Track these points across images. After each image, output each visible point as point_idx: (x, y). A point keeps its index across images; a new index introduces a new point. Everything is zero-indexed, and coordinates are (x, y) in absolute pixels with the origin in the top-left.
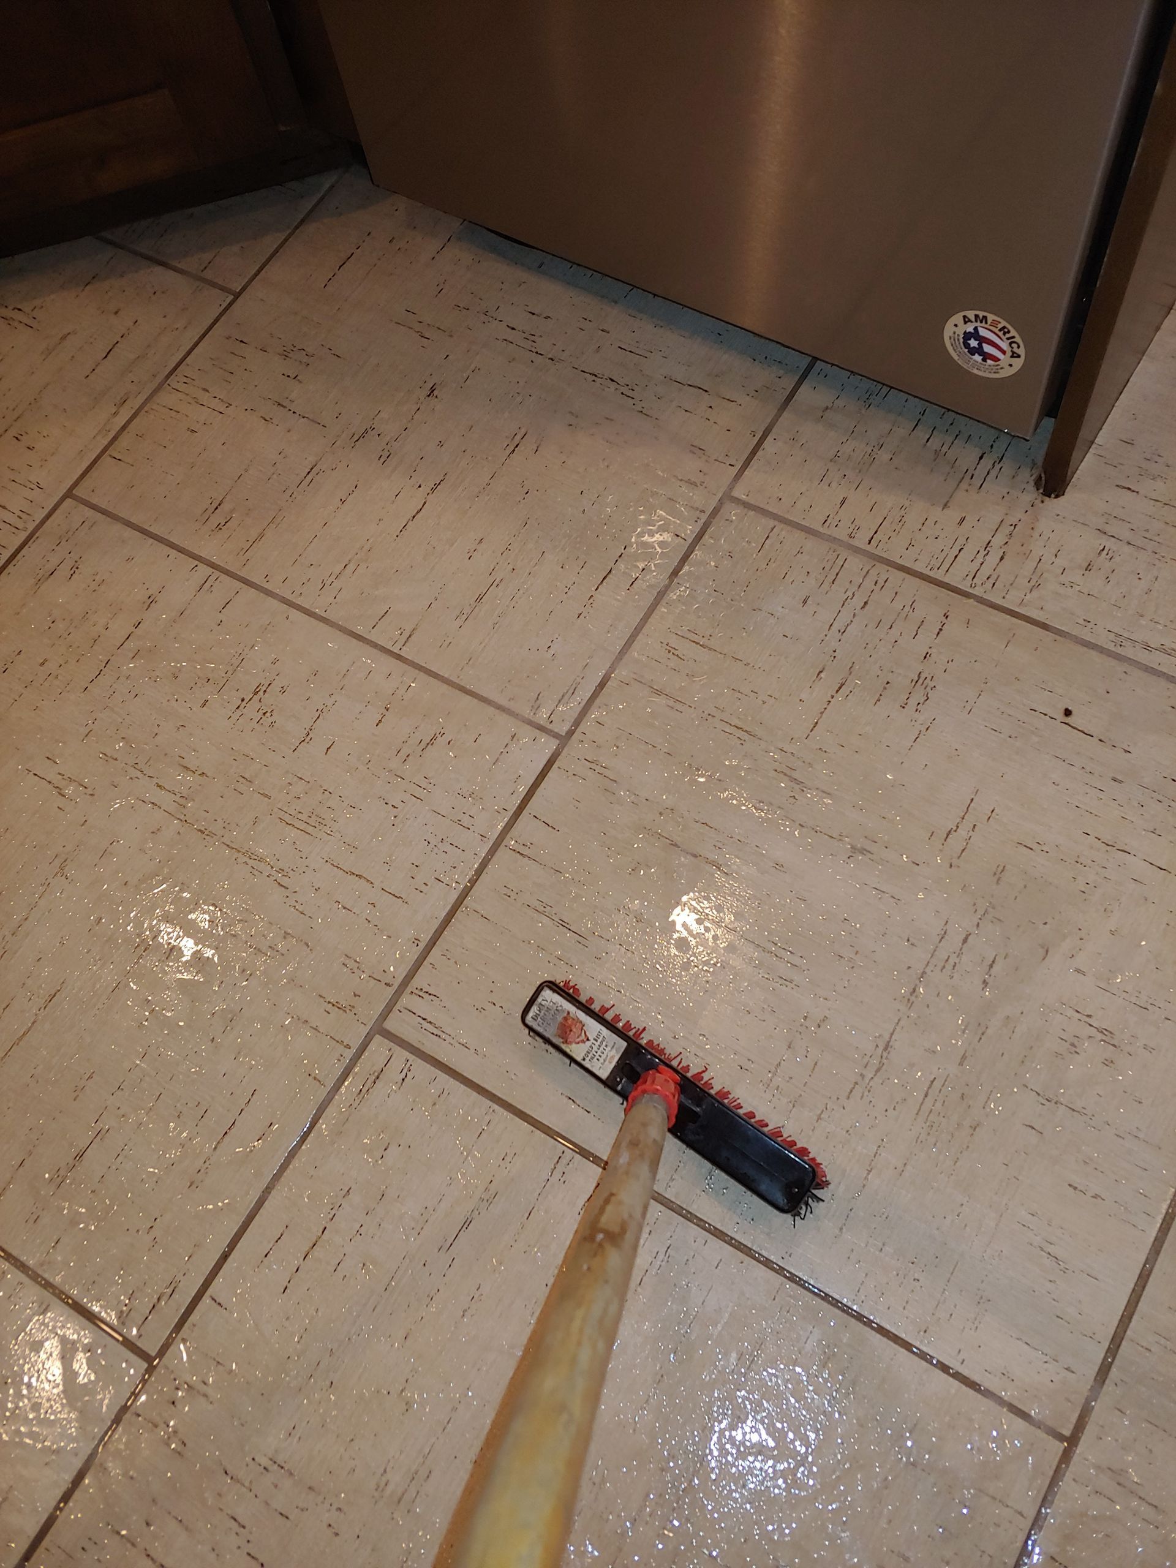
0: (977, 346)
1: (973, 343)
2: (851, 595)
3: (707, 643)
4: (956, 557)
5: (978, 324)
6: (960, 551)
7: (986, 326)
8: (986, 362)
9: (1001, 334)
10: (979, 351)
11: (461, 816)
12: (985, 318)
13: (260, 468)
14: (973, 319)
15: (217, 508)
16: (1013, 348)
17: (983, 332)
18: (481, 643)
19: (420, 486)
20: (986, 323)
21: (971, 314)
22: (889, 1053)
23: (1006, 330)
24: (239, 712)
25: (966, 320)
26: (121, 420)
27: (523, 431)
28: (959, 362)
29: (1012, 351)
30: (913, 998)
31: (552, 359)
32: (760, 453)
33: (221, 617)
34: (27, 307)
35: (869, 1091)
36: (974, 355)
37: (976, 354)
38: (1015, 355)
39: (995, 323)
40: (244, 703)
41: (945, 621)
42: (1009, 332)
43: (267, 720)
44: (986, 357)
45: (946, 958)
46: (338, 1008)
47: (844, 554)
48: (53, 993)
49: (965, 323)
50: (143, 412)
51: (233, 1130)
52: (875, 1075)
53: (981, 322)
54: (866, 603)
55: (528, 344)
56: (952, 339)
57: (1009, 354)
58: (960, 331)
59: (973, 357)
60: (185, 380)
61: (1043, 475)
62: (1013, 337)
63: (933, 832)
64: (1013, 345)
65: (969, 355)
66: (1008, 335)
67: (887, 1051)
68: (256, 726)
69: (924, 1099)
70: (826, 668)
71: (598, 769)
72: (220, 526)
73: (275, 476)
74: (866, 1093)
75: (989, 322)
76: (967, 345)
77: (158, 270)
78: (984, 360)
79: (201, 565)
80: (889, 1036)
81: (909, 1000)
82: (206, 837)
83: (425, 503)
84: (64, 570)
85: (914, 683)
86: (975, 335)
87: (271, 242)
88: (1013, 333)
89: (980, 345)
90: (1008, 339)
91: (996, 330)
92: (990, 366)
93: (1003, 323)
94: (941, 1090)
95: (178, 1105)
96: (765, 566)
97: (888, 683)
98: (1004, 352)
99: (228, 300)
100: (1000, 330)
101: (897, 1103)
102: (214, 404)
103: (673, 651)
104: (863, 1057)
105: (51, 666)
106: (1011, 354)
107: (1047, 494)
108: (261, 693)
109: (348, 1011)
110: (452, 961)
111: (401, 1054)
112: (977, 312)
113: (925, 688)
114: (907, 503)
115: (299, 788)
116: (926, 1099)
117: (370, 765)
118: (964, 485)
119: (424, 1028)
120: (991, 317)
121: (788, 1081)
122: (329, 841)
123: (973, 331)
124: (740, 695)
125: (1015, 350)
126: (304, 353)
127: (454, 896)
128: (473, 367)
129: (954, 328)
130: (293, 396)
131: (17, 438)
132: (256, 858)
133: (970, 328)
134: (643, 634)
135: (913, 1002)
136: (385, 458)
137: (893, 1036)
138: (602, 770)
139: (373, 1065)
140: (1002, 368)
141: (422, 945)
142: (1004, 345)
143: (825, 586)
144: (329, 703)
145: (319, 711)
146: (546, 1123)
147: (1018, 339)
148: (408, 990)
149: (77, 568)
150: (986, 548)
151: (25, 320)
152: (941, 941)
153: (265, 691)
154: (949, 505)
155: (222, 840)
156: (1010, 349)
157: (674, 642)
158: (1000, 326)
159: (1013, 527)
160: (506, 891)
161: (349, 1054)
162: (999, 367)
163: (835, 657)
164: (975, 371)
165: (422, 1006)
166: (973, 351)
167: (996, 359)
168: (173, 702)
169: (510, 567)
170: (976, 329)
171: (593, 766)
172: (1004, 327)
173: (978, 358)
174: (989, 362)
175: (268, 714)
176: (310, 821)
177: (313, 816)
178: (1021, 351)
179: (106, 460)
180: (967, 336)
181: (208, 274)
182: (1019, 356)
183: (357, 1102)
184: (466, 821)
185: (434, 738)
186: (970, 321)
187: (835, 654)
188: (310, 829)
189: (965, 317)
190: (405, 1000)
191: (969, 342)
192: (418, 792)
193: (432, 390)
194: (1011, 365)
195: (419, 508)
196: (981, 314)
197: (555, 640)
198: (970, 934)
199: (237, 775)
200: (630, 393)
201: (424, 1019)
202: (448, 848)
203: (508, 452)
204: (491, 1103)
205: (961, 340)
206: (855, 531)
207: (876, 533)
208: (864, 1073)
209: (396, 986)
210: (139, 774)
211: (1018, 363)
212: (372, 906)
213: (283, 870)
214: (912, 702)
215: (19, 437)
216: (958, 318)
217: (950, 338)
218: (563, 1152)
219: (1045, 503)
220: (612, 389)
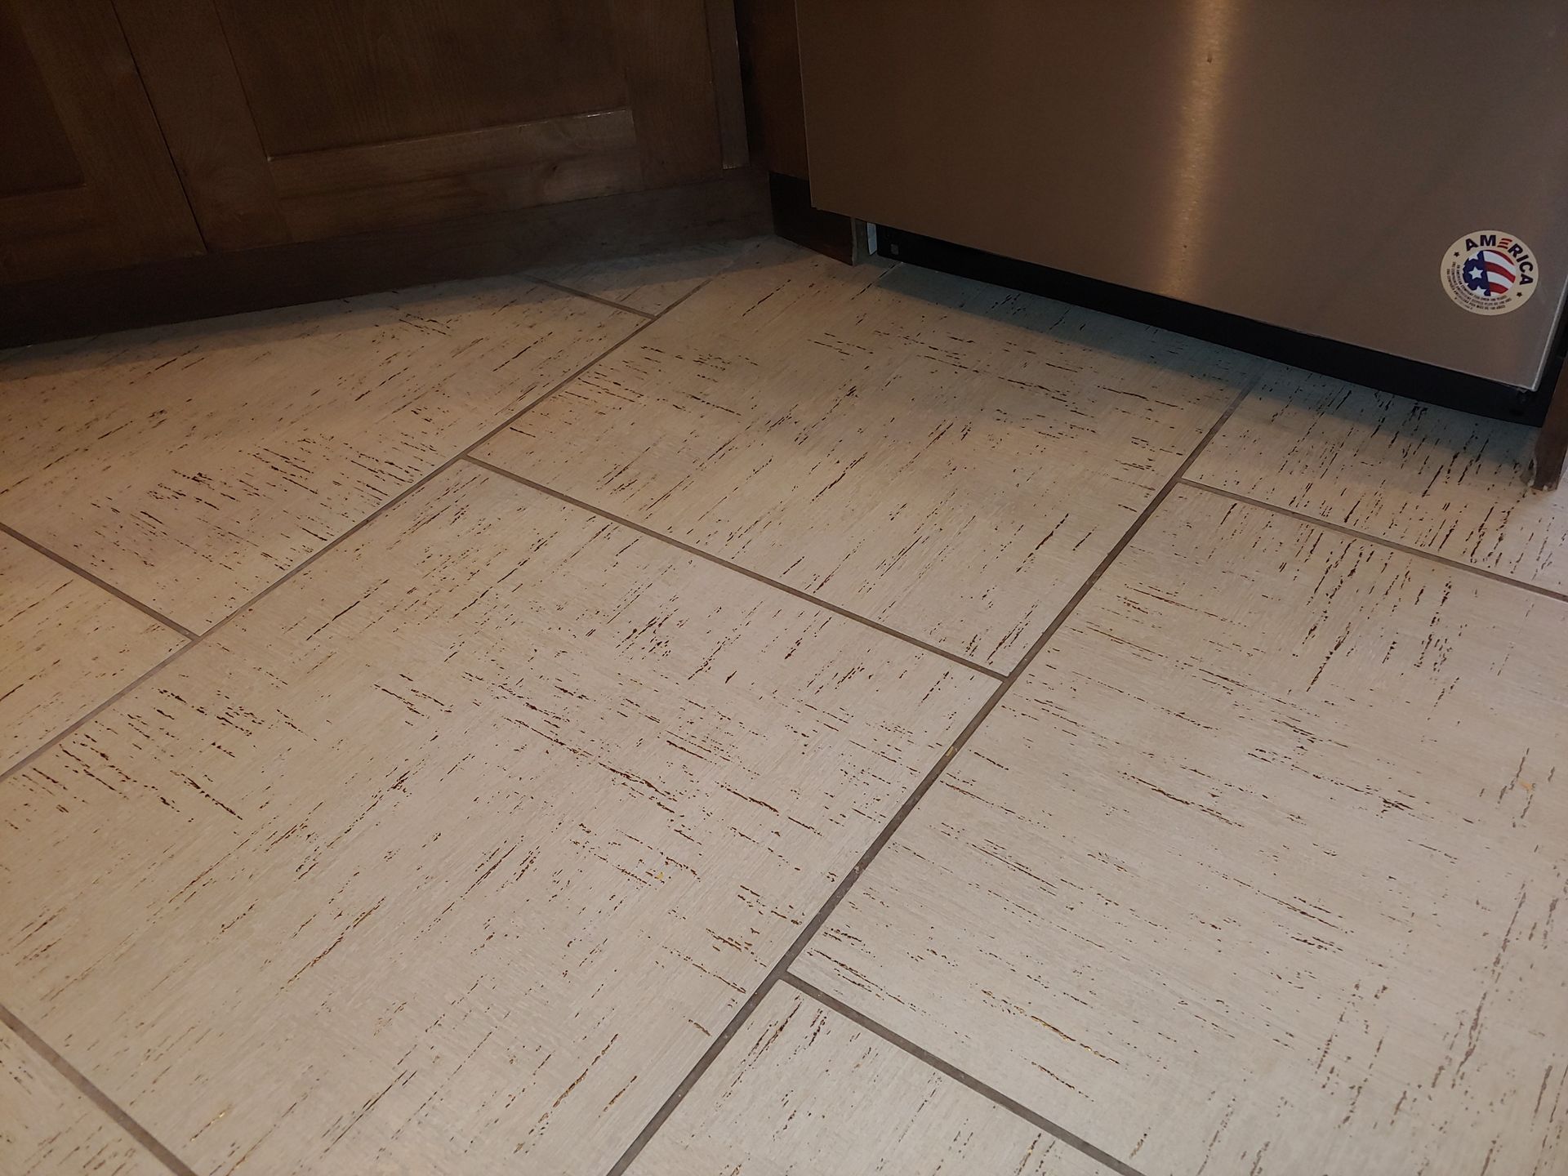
0: (1480, 277)
1: (1476, 273)
2: (1334, 565)
3: (1174, 599)
4: (1447, 536)
5: (1485, 247)
6: (1451, 531)
7: (1495, 248)
8: (1490, 295)
9: (1510, 255)
10: (1483, 282)
11: (885, 748)
12: (1493, 237)
13: (670, 444)
14: (1478, 243)
15: (621, 472)
16: (1523, 271)
17: (1489, 257)
18: (906, 590)
19: (838, 462)
20: (1494, 244)
21: (1475, 237)
22: (1479, 1033)
23: (1517, 249)
24: (629, 642)
25: (1470, 245)
26: (526, 402)
27: (948, 423)
28: (1456, 301)
29: (1522, 275)
30: (1498, 969)
31: (977, 371)
32: (1209, 446)
33: (617, 559)
34: (442, 320)
35: (1462, 1078)
36: (1476, 289)
37: (1478, 288)
38: (1526, 280)
39: (1503, 244)
40: (636, 634)
41: (1448, 590)
42: (1521, 251)
43: (661, 650)
44: (1490, 288)
45: (1533, 925)
46: (731, 945)
47: (1318, 530)
48: (367, 912)
49: (1469, 248)
50: (550, 397)
51: (583, 1081)
52: (1466, 1059)
53: (1488, 244)
54: (1353, 571)
55: (952, 361)
56: (1451, 273)
57: (1519, 279)
58: (1461, 262)
59: (1474, 292)
60: (597, 376)
61: (1535, 462)
62: (1526, 257)
63: (1483, 790)
64: (1525, 267)
65: (1469, 290)
66: (1519, 256)
67: (1477, 1031)
68: (648, 654)
69: (1541, 1093)
70: (1318, 627)
71: (1052, 710)
72: (623, 487)
73: (685, 450)
74: (1458, 1081)
75: (1497, 244)
76: (1467, 277)
77: (578, 300)
78: (1487, 294)
79: (598, 517)
80: (1475, 1013)
81: (1494, 971)
82: (579, 757)
83: (844, 475)
84: (449, 515)
85: (1425, 645)
86: (1480, 263)
87: (692, 284)
88: (1526, 251)
89: (1484, 275)
90: (1518, 260)
91: (1505, 252)
92: (1494, 300)
93: (1516, 241)
94: (1563, 1081)
95: (512, 1048)
96: (1231, 536)
97: (1394, 643)
98: (1512, 278)
99: (645, 322)
100: (1510, 251)
101: (1505, 1094)
102: (625, 394)
103: (1133, 604)
104: (1445, 1037)
105: (420, 594)
106: (1521, 279)
107: (1538, 486)
108: (656, 625)
109: (743, 949)
110: (878, 901)
111: (811, 1005)
112: (1483, 233)
113: (1440, 649)
114: (1381, 491)
115: (693, 713)
116: (1545, 1092)
117: (776, 695)
118: (1442, 478)
119: (842, 975)
120: (1500, 236)
121: (1346, 1062)
122: (725, 766)
123: (1476, 258)
124: (1220, 648)
125: (1528, 273)
126: (721, 361)
127: (878, 829)
128: (894, 375)
129: (1456, 256)
130: (707, 391)
131: (415, 412)
132: (637, 779)
133: (1473, 255)
134: (1095, 588)
135: (1499, 974)
136: (801, 440)
137: (1481, 1013)
138: (1057, 712)
139: (774, 1015)
140: (1508, 300)
141: (839, 881)
142: (1514, 269)
143: (1304, 555)
144: (732, 636)
145: (720, 644)
146: (1012, 1098)
147: (1532, 259)
148: (821, 930)
149: (462, 514)
150: (1480, 530)
151: (438, 328)
152: (1520, 906)
153: (660, 624)
154: (1427, 493)
155: (599, 760)
156: (1521, 273)
157: (1133, 596)
158: (1510, 245)
159: (1506, 514)
160: (944, 829)
161: (742, 999)
162: (1504, 300)
163: (1326, 617)
164: (1475, 310)
165: (841, 951)
166: (1474, 283)
167: (1501, 289)
168: (556, 631)
169: (938, 527)
170: (1481, 254)
171: (1047, 707)
172: (1516, 246)
173: (1480, 292)
174: (1494, 295)
175: (663, 644)
176: (704, 745)
177: (708, 741)
178: (1534, 274)
179: (507, 429)
180: (1470, 265)
181: (626, 303)
182: (1531, 280)
183: (753, 1057)
184: (891, 753)
185: (853, 671)
186: (1475, 245)
187: (1326, 615)
188: (704, 754)
189: (1468, 241)
190: (817, 942)
191: (1471, 273)
192: (833, 722)
193: (852, 391)
194: (1519, 294)
195: (837, 479)
196: (1488, 234)
197: (991, 590)
198: (1557, 900)
199: (622, 699)
200: (1063, 398)
201: (842, 965)
202: (870, 780)
203: (932, 438)
204: (935, 1070)
205: (1462, 272)
206: (1327, 510)
207: (1351, 513)
208: (1451, 1055)
209: (806, 923)
210: (507, 694)
211: (1528, 290)
212: (776, 835)
213: (669, 793)
214: (1428, 662)
215: (418, 411)
216: (1459, 246)
217: (1448, 272)
218: (1039, 1136)
219: (1537, 494)
220: (1043, 395)
